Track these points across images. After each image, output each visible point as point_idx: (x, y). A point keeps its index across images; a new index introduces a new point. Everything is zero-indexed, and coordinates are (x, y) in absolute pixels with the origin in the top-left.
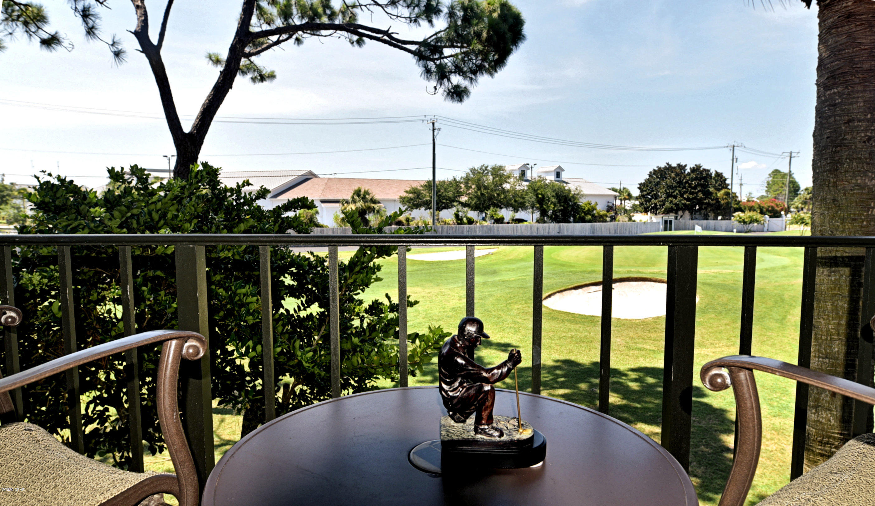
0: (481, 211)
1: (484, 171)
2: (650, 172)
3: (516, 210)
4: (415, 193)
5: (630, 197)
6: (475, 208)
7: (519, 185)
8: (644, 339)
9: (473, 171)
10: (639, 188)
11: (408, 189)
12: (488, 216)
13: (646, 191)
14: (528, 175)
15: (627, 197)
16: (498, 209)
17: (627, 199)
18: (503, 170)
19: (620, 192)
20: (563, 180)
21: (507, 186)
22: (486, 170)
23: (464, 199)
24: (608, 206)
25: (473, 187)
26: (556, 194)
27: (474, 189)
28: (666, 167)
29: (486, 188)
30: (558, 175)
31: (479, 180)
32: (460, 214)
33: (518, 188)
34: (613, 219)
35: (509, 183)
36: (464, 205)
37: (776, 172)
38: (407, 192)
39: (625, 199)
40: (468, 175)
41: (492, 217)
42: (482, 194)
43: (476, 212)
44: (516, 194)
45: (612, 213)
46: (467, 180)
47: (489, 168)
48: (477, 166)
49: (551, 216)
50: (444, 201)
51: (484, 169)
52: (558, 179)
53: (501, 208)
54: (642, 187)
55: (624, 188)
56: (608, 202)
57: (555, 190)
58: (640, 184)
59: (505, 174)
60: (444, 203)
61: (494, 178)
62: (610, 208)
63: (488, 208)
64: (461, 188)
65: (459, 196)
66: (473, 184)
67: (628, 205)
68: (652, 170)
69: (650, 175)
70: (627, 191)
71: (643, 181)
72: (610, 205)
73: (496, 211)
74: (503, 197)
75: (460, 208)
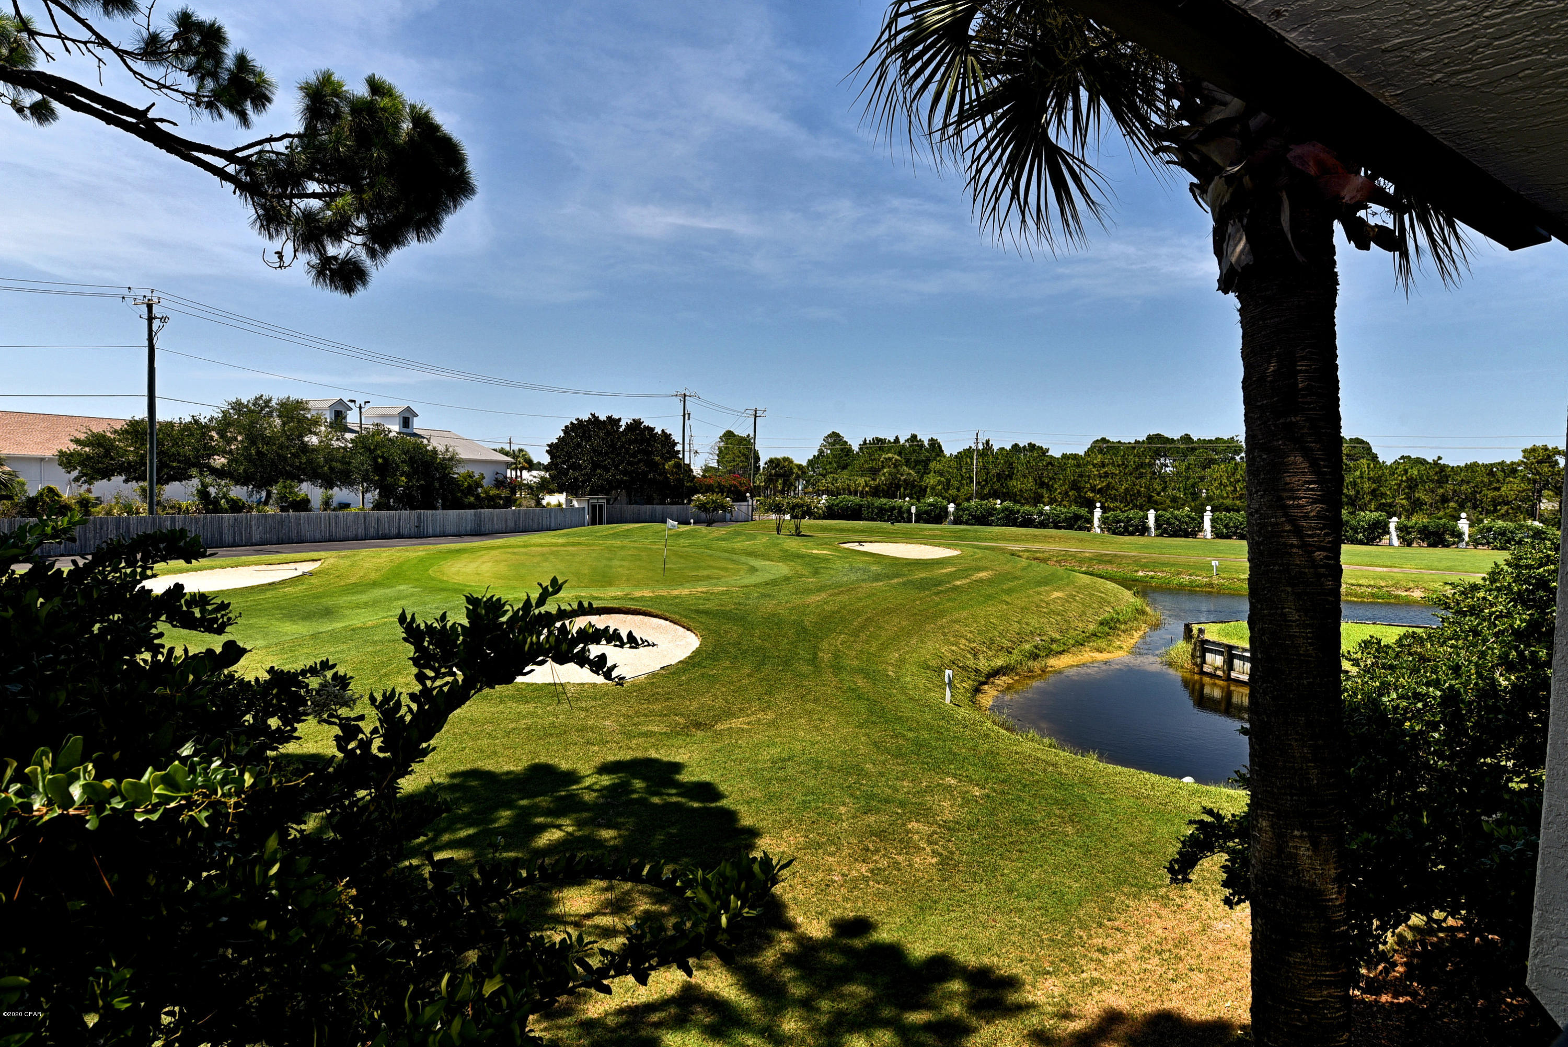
0: (259, 487)
1: (262, 409)
2: (566, 427)
3: (329, 484)
4: (100, 445)
5: (530, 465)
6: (242, 480)
7: (338, 440)
9: (238, 406)
10: (549, 451)
11: (82, 437)
12: (274, 496)
13: (560, 456)
14: (352, 418)
15: (525, 465)
16: (295, 483)
17: (526, 469)
18: (304, 410)
19: (514, 456)
20: (415, 431)
21: (314, 440)
22: (267, 406)
23: (219, 461)
24: (496, 480)
25: (240, 438)
26: (411, 458)
27: (242, 441)
28: (589, 420)
29: (268, 441)
30: (406, 422)
31: (252, 424)
32: (212, 491)
33: (335, 444)
34: (509, 502)
35: (316, 434)
36: (219, 473)
37: (729, 435)
38: (77, 441)
39: (521, 468)
40: (225, 414)
41: (282, 498)
42: (259, 453)
43: (245, 488)
44: (330, 458)
45: (505, 493)
46: (225, 424)
47: (273, 403)
48: (246, 397)
49: (403, 496)
50: (175, 464)
51: (261, 406)
52: (405, 430)
53: (301, 481)
54: (553, 450)
55: (520, 451)
56: (497, 473)
57: (408, 451)
58: (550, 445)
59: (309, 416)
60: (174, 468)
61: (284, 424)
62: (500, 483)
63: (271, 481)
64: (212, 438)
65: (209, 456)
66: (240, 433)
67: (532, 478)
68: (567, 424)
69: (566, 431)
70: (524, 454)
71: (554, 441)
72: (500, 478)
73: (292, 487)
74: (304, 460)
75: (208, 480)
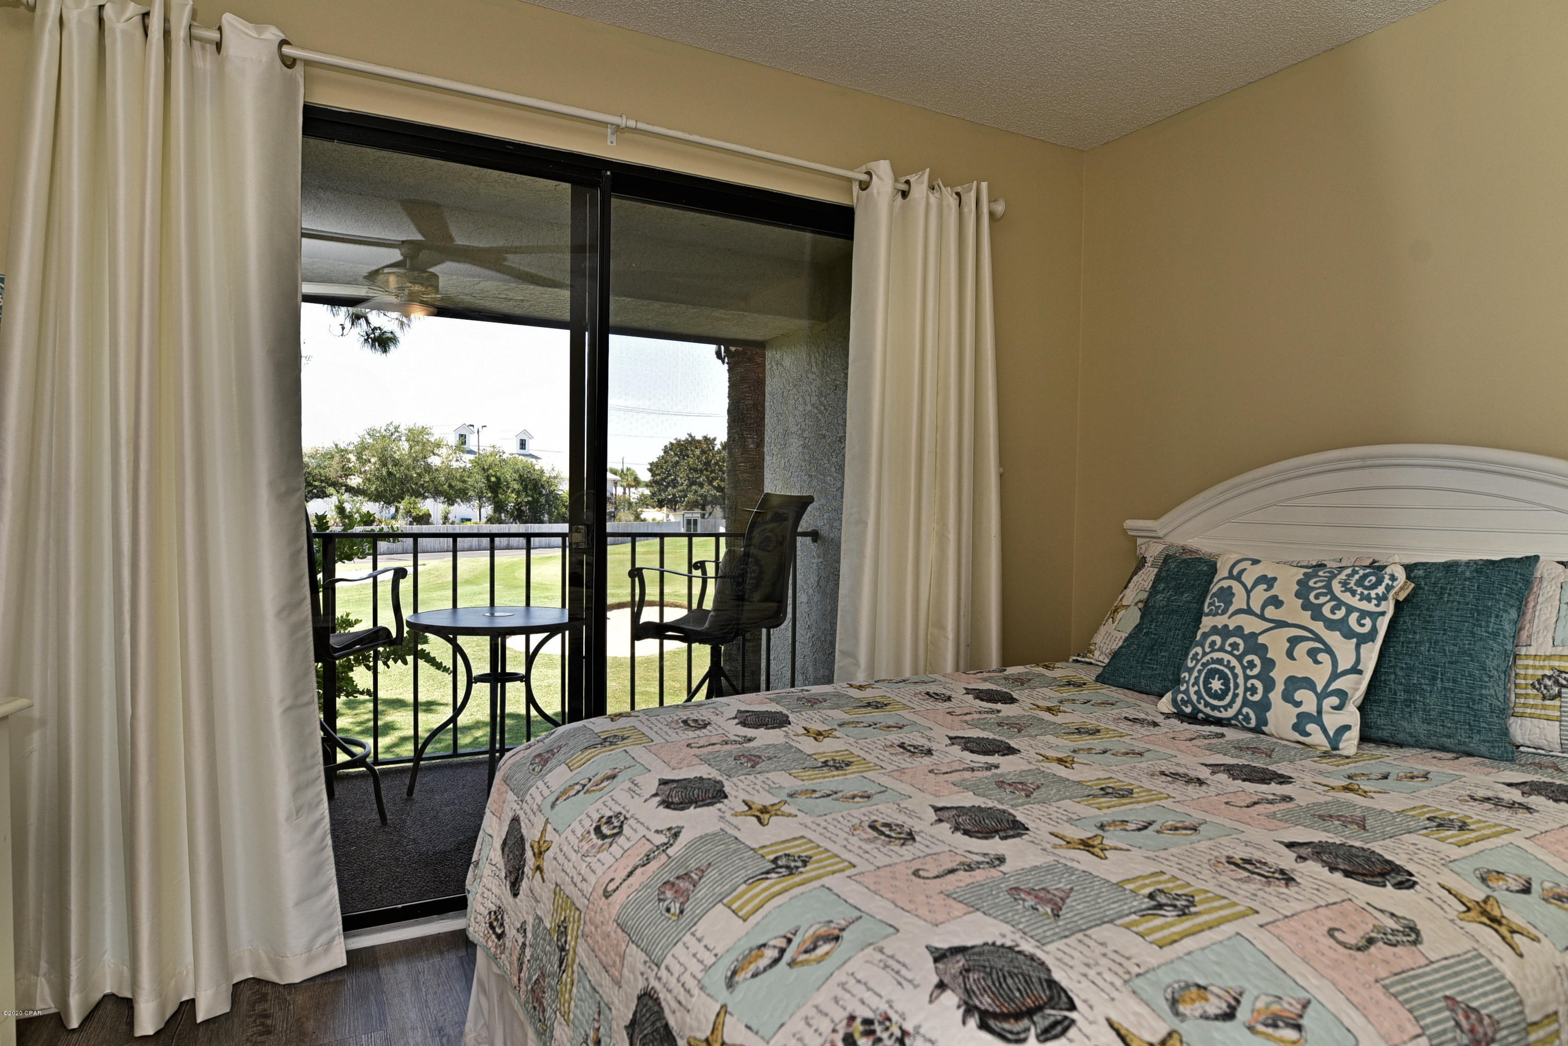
0: (389, 503)
1: (392, 434)
2: (666, 447)
3: (451, 501)
5: (637, 483)
6: (376, 497)
7: (457, 460)
8: (648, 681)
9: (371, 433)
10: (650, 470)
12: (401, 511)
13: (659, 475)
14: (472, 443)
15: (633, 483)
16: (419, 500)
17: (632, 486)
18: (428, 434)
19: (622, 474)
20: (529, 452)
21: (435, 461)
22: (396, 431)
23: (355, 481)
25: (373, 460)
26: (520, 476)
27: (375, 463)
28: (687, 439)
29: (396, 463)
30: (523, 444)
31: (384, 449)
32: (348, 507)
33: (455, 465)
34: (612, 516)
35: (439, 455)
36: (355, 491)
39: (630, 486)
40: (362, 439)
41: (408, 513)
42: (390, 474)
43: (377, 504)
44: (450, 475)
45: (610, 508)
46: (362, 449)
47: (402, 429)
48: (379, 425)
49: (513, 512)
50: (317, 483)
51: (393, 431)
52: (522, 452)
53: (425, 498)
54: (654, 468)
55: (628, 469)
58: (651, 464)
59: (432, 440)
60: (316, 487)
61: (411, 448)
63: (400, 497)
64: (349, 461)
65: (346, 476)
66: (373, 456)
67: (635, 494)
68: (667, 444)
69: (666, 451)
70: (632, 474)
71: (655, 460)
73: (415, 503)
74: (427, 479)
75: (346, 496)
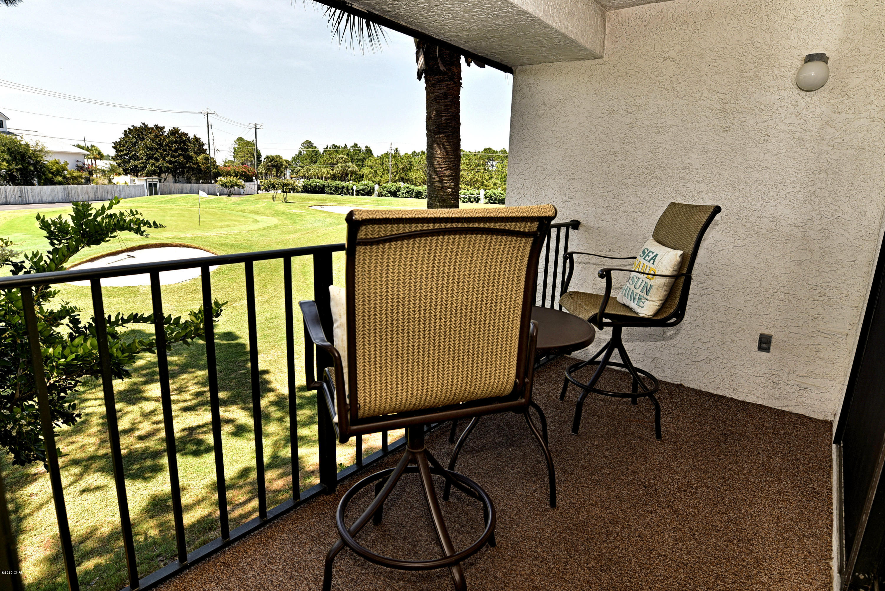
2: (125, 131)
5: (101, 156)
10: (114, 147)
13: (122, 151)
15: (98, 156)
17: (98, 159)
19: (88, 149)
20: (8, 130)
24: (77, 166)
26: (8, 149)
28: (141, 126)
34: (88, 181)
39: (95, 158)
45: (85, 175)
49: (5, 176)
52: (1, 130)
54: (117, 146)
55: (92, 146)
56: (78, 161)
57: (6, 144)
58: (114, 143)
62: (80, 168)
67: (102, 164)
68: (127, 129)
69: (125, 134)
70: (96, 149)
71: (118, 141)
72: (80, 164)
